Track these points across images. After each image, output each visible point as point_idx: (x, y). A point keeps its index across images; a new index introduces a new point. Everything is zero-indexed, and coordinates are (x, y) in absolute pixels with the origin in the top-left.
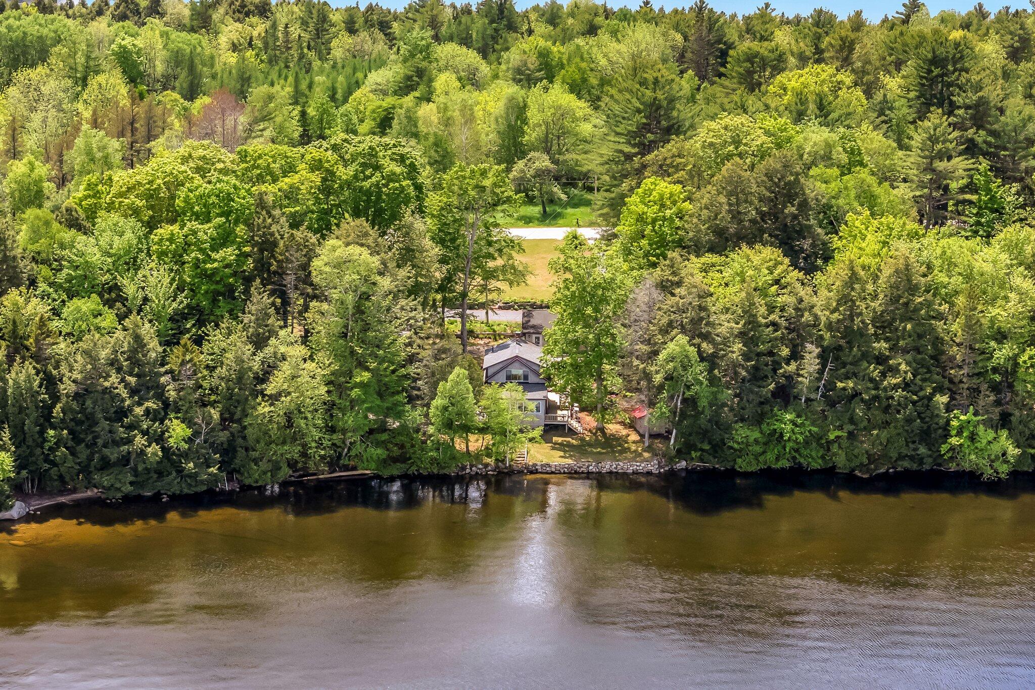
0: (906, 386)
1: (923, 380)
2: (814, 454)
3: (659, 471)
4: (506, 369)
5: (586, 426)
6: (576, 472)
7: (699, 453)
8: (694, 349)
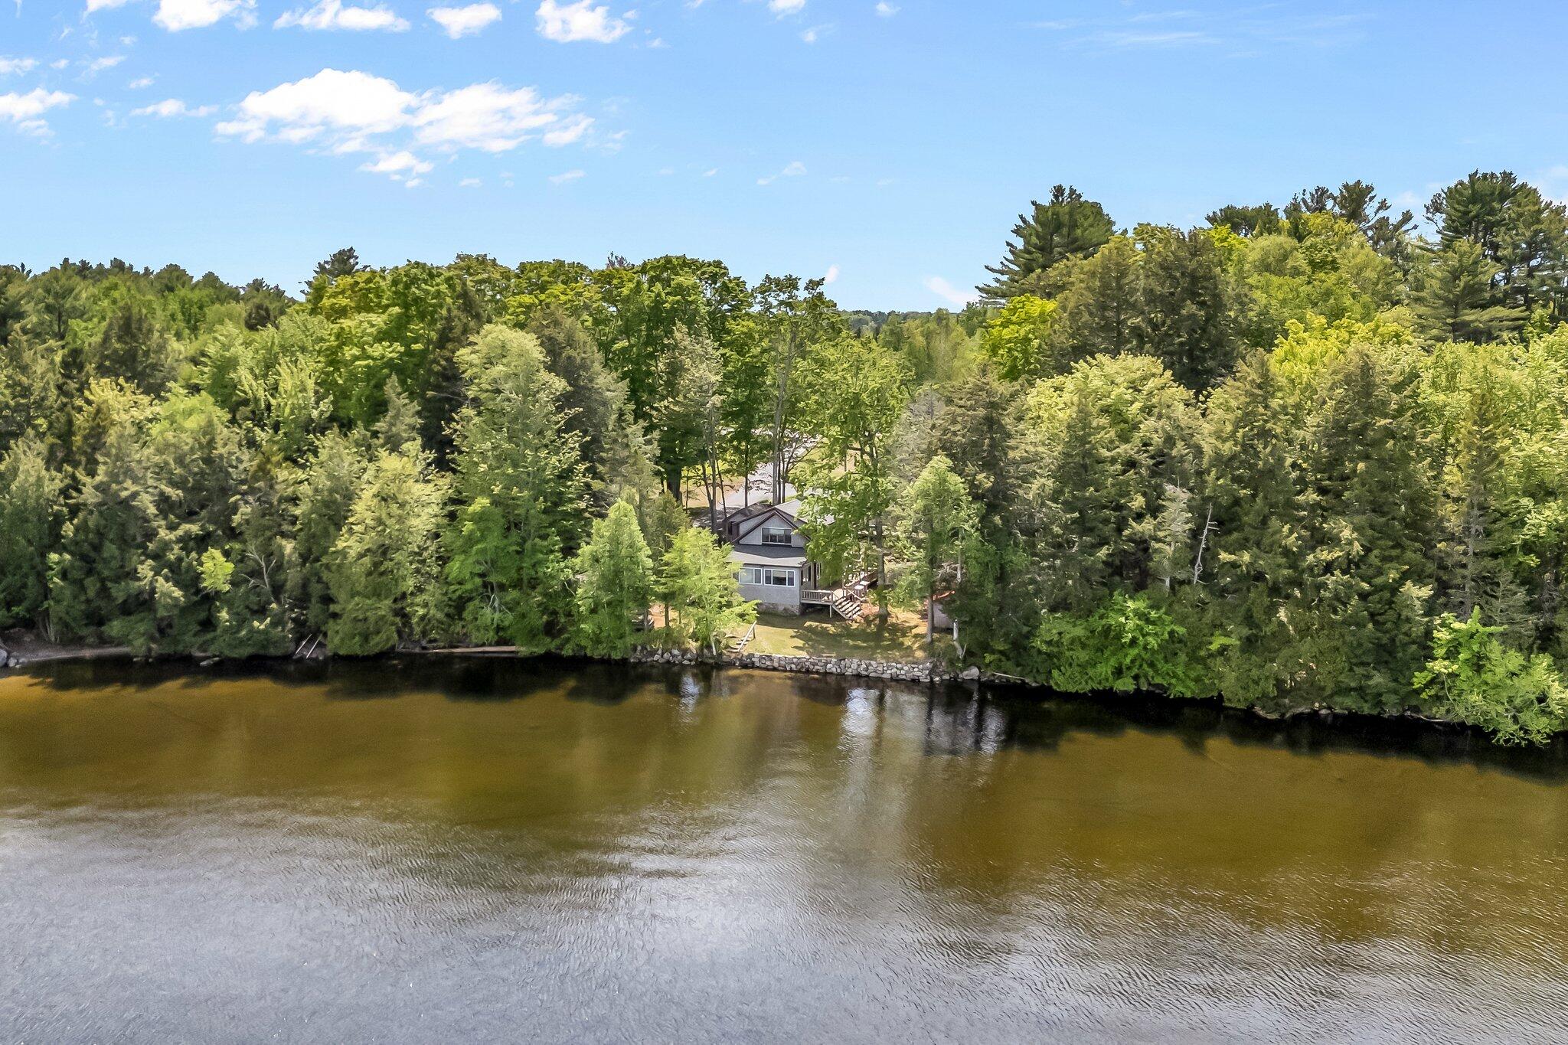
0: (1350, 565)
1: (1385, 559)
2: (1180, 671)
3: (932, 679)
4: (763, 526)
5: (866, 612)
6: (808, 671)
7: (996, 656)
8: (959, 479)
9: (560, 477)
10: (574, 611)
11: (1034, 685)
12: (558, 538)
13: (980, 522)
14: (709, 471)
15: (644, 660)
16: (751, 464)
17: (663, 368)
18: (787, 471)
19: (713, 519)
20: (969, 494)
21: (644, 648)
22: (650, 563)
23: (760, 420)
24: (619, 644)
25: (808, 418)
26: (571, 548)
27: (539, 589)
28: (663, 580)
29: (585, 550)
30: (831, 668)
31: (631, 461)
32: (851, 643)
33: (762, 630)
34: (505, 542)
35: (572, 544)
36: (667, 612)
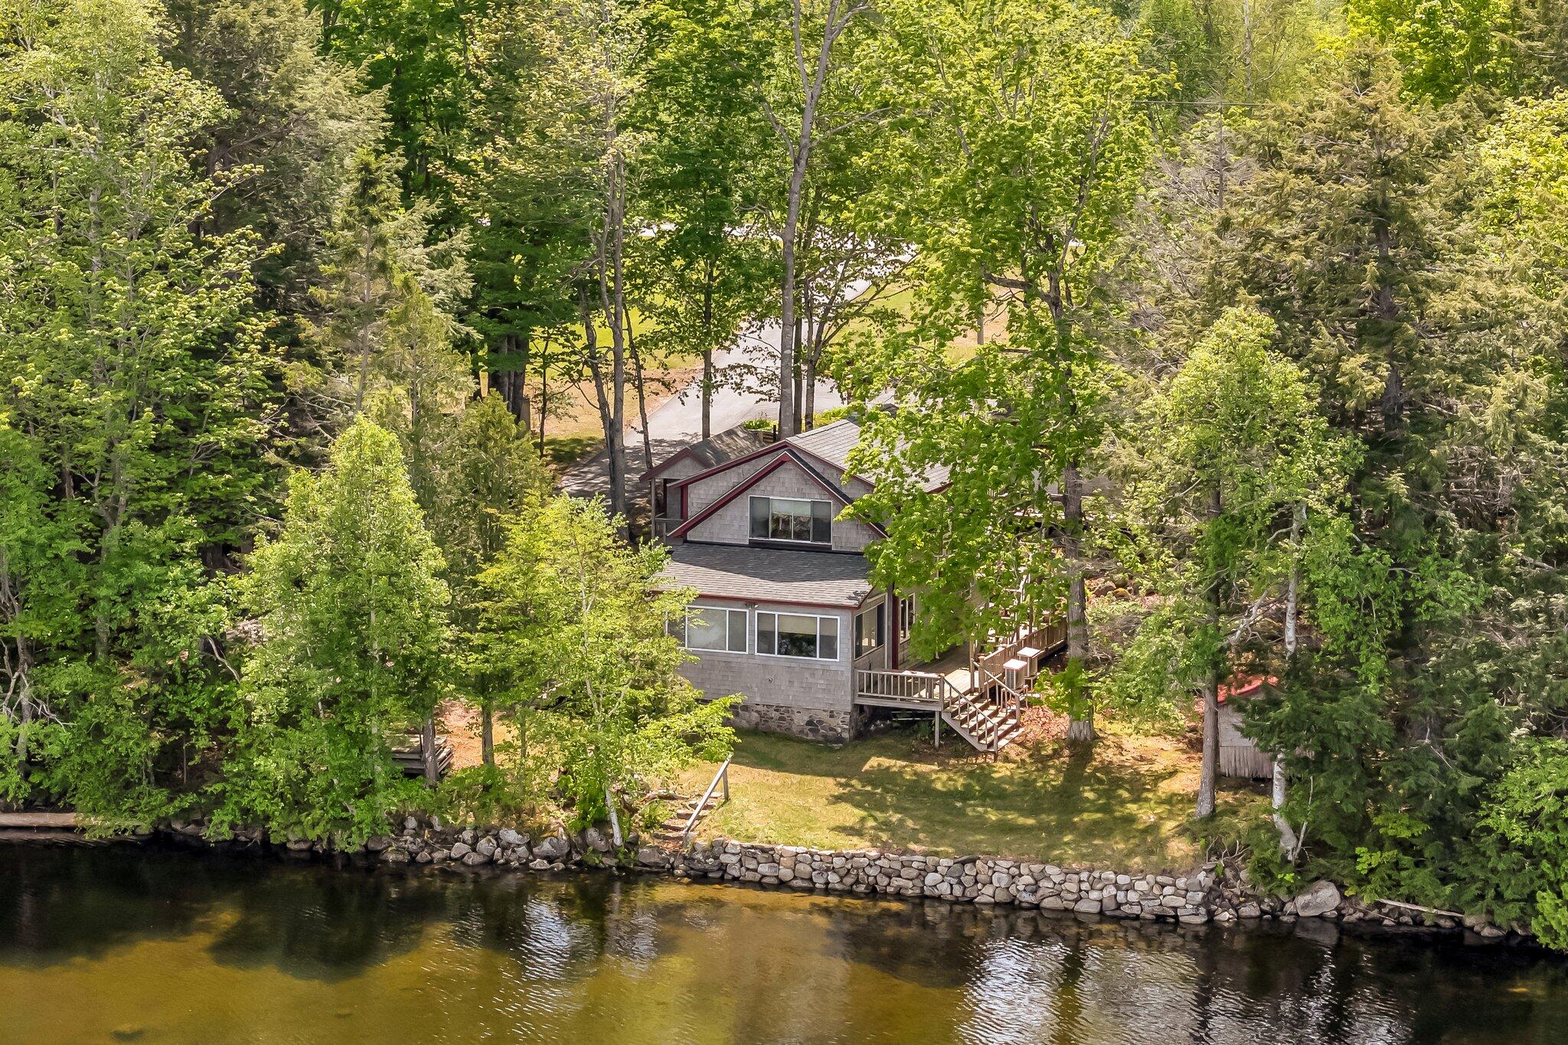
3: (1211, 914)
4: (757, 492)
5: (1033, 731)
6: (873, 893)
7: (1391, 854)
8: (1292, 370)
9: (198, 353)
10: (236, 717)
11: (1487, 932)
12: (191, 520)
13: (1348, 488)
14: (604, 338)
15: (423, 856)
16: (723, 324)
17: (483, 55)
18: (821, 343)
19: (613, 473)
20: (1321, 410)
21: (424, 823)
22: (441, 591)
23: (748, 201)
24: (357, 811)
25: (882, 197)
26: (227, 548)
27: (140, 658)
28: (477, 639)
29: (267, 554)
30: (937, 883)
31: (394, 310)
32: (993, 816)
33: (746, 778)
34: (50, 528)
35: (230, 535)
36: (487, 725)
